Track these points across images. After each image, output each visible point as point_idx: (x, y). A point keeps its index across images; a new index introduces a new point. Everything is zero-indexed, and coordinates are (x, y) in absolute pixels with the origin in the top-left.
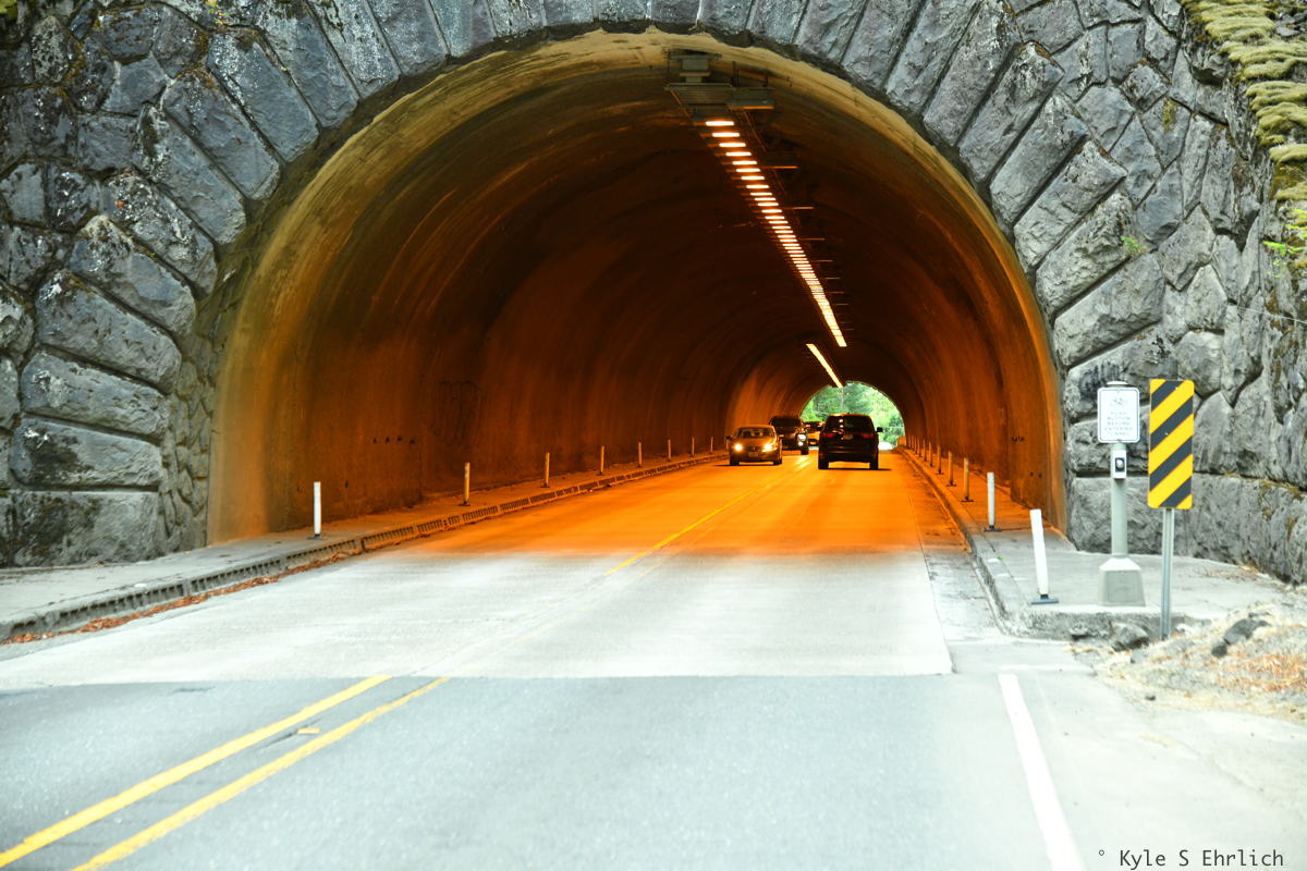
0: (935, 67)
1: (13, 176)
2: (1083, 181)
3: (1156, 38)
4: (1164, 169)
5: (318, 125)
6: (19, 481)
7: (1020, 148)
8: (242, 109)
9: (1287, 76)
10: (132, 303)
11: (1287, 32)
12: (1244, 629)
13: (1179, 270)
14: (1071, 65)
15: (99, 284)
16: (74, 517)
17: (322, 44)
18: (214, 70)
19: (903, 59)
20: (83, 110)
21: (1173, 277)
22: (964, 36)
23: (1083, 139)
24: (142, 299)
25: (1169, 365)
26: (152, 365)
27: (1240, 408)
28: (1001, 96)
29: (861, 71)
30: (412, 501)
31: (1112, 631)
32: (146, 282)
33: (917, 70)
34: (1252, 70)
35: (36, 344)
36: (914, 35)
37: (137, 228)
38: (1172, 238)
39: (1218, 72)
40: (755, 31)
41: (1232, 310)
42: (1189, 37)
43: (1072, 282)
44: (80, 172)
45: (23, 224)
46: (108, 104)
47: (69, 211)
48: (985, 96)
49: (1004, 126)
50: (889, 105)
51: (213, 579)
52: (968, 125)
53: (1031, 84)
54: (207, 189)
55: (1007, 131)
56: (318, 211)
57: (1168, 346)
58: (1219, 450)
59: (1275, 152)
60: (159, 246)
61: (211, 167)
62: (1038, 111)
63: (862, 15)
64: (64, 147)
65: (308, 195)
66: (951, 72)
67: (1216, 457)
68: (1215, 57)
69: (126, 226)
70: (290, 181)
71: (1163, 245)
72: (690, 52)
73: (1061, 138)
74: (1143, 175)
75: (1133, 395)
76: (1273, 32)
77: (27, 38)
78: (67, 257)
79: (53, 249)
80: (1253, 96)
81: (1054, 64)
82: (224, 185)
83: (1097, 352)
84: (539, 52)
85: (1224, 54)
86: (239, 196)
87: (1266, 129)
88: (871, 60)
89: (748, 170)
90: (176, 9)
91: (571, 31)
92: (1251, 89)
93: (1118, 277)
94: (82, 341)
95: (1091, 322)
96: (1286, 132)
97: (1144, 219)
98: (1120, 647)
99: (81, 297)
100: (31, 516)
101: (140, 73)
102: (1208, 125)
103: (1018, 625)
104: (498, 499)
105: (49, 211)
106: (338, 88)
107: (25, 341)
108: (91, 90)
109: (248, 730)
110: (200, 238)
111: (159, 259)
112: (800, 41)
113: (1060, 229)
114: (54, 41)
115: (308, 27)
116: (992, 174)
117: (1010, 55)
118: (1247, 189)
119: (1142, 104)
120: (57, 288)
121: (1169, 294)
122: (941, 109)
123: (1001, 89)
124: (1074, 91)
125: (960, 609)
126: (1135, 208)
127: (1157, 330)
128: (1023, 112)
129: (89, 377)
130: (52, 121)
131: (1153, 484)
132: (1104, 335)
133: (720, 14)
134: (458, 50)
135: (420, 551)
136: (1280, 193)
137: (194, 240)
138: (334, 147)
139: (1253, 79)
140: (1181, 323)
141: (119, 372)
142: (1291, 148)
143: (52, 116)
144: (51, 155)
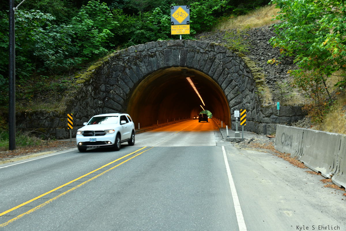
0: (214, 71)
1: (101, 86)
2: (233, 85)
3: (242, 67)
4: (243, 83)
5: (139, 79)
7: (225, 81)
8: (129, 77)
9: (257, 72)
10: (116, 101)
11: (258, 66)
12: (252, 140)
13: (245, 96)
14: (231, 71)
15: (112, 99)
17: (139, 69)
18: (126, 72)
19: (210, 70)
20: (110, 78)
21: (244, 97)
22: (218, 67)
23: (233, 80)
24: (117, 101)
25: (243, 107)
26: (118, 109)
27: (252, 113)
28: (223, 75)
29: (205, 71)
30: (151, 125)
31: (236, 140)
32: (118, 98)
33: (212, 71)
34: (253, 71)
36: (212, 67)
37: (116, 92)
38: (244, 92)
39: (249, 71)
40: (192, 67)
41: (251, 101)
42: (246, 67)
43: (231, 97)
44: (110, 85)
45: (103, 92)
46: (113, 77)
47: (108, 90)
48: (221, 74)
49: (223, 78)
50: (209, 76)
52: (219, 78)
53: (226, 73)
54: (125, 87)
55: (223, 79)
56: (139, 90)
57: (243, 105)
58: (250, 118)
59: (256, 81)
60: (119, 94)
61: (126, 84)
62: (227, 76)
63: (205, 65)
64: (108, 82)
65: (137, 88)
66: (216, 72)
67: (249, 119)
68: (249, 70)
69: (115, 92)
70: (135, 86)
71: (243, 93)
72: (184, 69)
73: (230, 79)
74: (240, 84)
75: (238, 111)
76: (256, 66)
77: (103, 69)
78: (108, 95)
79: (106, 94)
80: (253, 74)
81: (229, 70)
82: (127, 86)
83: (235, 106)
84: (166, 70)
85: (250, 69)
86: (129, 88)
87: (255, 78)
88: (206, 70)
89: (192, 84)
90: (121, 65)
91: (169, 67)
92: (253, 73)
93: (237, 97)
94: (110, 106)
95: (234, 102)
96: (257, 79)
97: (240, 90)
98: (237, 142)
99: (110, 100)
101: (117, 73)
102: (248, 78)
103: (225, 140)
104: (161, 125)
105: (106, 90)
106: (141, 74)
107: (103, 106)
108: (111, 75)
109: (129, 153)
110: (124, 93)
111: (119, 96)
112: (198, 68)
113: (230, 91)
114: (106, 69)
115: (137, 67)
116: (222, 84)
117: (224, 69)
118: (253, 86)
119: (240, 75)
120: (107, 99)
121: (243, 99)
122: (215, 76)
123: (222, 74)
124: (231, 74)
125: (218, 138)
126: (239, 88)
127: (242, 103)
128: (225, 76)
130: (106, 79)
131: (241, 122)
132: (235, 104)
133: (188, 65)
134: (156, 69)
135: (152, 131)
136: (257, 86)
137: (123, 93)
138: (141, 82)
139: (253, 72)
140: (245, 102)
142: (258, 81)
143: (106, 78)
144: (106, 83)
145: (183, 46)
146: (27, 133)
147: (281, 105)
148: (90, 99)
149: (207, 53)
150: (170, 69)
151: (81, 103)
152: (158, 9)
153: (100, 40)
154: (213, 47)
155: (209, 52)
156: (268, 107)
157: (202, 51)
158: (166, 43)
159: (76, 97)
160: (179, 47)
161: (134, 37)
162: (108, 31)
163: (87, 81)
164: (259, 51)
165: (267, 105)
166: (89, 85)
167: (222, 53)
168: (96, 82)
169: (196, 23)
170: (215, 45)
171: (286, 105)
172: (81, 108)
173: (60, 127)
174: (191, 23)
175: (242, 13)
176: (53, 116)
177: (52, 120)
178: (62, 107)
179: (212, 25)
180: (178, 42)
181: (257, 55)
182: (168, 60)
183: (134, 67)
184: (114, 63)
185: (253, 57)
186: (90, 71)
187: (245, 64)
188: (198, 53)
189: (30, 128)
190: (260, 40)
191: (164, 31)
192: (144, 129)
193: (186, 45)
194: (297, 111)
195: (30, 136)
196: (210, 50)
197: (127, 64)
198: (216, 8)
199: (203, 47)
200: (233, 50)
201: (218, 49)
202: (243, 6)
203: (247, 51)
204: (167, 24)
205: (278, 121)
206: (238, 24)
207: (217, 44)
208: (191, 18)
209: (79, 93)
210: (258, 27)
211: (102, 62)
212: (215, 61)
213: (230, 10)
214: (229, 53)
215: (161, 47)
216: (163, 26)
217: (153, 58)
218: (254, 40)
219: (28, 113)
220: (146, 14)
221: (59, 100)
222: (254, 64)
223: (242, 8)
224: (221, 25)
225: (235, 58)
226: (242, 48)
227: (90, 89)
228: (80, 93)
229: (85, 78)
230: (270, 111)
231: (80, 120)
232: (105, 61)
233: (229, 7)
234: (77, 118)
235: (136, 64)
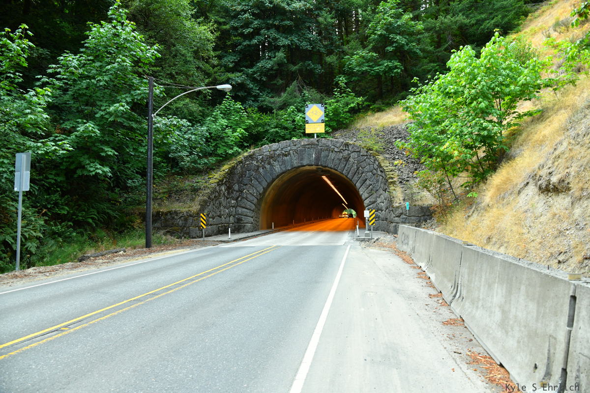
0: (349, 170)
1: (235, 185)
2: (367, 184)
3: (376, 166)
4: (377, 183)
5: (272, 178)
6: (235, 223)
7: (359, 180)
8: (263, 176)
9: (391, 171)
10: (249, 201)
11: (391, 166)
12: (377, 239)
14: (365, 170)
15: (245, 198)
16: (242, 227)
17: (273, 168)
18: (259, 172)
19: (345, 169)
20: (243, 177)
21: (378, 196)
22: (352, 166)
23: (367, 179)
24: (251, 200)
25: (378, 207)
26: (252, 208)
28: (357, 174)
29: (340, 171)
30: (286, 225)
31: (365, 240)
32: (251, 198)
33: (347, 170)
35: (238, 206)
36: (346, 166)
37: (250, 191)
38: (378, 191)
39: (383, 171)
40: (327, 166)
41: (384, 200)
42: (379, 166)
43: (366, 197)
44: (243, 185)
45: (236, 191)
46: (246, 176)
47: (241, 189)
48: (355, 174)
50: (344, 175)
51: (259, 234)
52: (353, 177)
53: (361, 172)
54: (258, 186)
55: (358, 178)
56: (273, 189)
57: (377, 205)
59: (389, 181)
61: (259, 184)
62: (362, 175)
63: (340, 164)
64: (241, 182)
65: (271, 187)
66: (351, 171)
67: (383, 219)
68: (382, 169)
69: (248, 191)
70: (269, 185)
72: (319, 168)
73: (364, 179)
74: (374, 183)
75: (368, 211)
76: (389, 166)
77: (237, 169)
78: (241, 195)
79: (239, 194)
80: (386, 174)
81: (363, 170)
82: (260, 186)
83: (369, 206)
84: (300, 169)
86: (262, 187)
87: (388, 178)
88: (341, 169)
89: (329, 182)
90: (254, 164)
91: (304, 166)
93: (371, 196)
94: (243, 205)
95: (368, 202)
96: (390, 178)
97: (374, 189)
98: (365, 242)
99: (243, 200)
100: (237, 227)
101: (250, 172)
102: (381, 177)
103: (355, 240)
104: (298, 225)
105: (239, 189)
106: (275, 174)
107: (236, 205)
108: (244, 174)
109: (258, 251)
110: (258, 192)
111: (253, 195)
112: (332, 167)
113: (364, 190)
114: (240, 169)
115: (271, 166)
116: (356, 183)
117: (358, 169)
118: (386, 186)
119: (374, 175)
120: (240, 199)
121: (378, 198)
122: (350, 175)
124: (366, 173)
125: (350, 238)
127: (376, 203)
128: (360, 176)
129: (244, 210)
131: (370, 222)
133: (322, 164)
134: (290, 169)
135: (285, 231)
136: (389, 186)
138: (274, 181)
139: (387, 172)
140: (379, 202)
141: (248, 209)
142: (391, 180)
143: (239, 178)
144: (239, 182)
145: (317, 145)
146: (162, 232)
147: (410, 205)
148: (223, 198)
149: (341, 152)
150: (304, 168)
151: (214, 203)
152: (292, 108)
153: (234, 139)
154: (348, 146)
155: (344, 150)
156: (398, 207)
157: (336, 150)
158: (300, 142)
159: (210, 196)
160: (313, 146)
161: (269, 135)
162: (242, 130)
163: (220, 181)
164: (394, 149)
165: (397, 205)
166: (222, 184)
167: (356, 152)
168: (230, 182)
169: (333, 121)
170: (350, 144)
171: (415, 205)
172: (214, 207)
173: (193, 226)
174: (327, 121)
175: (379, 110)
176: (187, 215)
177: (186, 220)
178: (195, 207)
179: (348, 122)
180: (312, 141)
181: (391, 153)
182: (302, 159)
183: (268, 167)
184: (247, 163)
185: (387, 156)
186: (224, 170)
187: (379, 163)
188: (332, 152)
189: (166, 226)
190: (396, 138)
191: (298, 129)
192: (278, 229)
193: (320, 143)
194: (426, 211)
195: (165, 234)
196: (344, 148)
197: (261, 163)
198: (352, 105)
199: (337, 146)
200: (367, 149)
201: (353, 147)
202: (380, 103)
203: (382, 150)
204: (301, 123)
205: (407, 221)
206: (375, 121)
207: (351, 143)
208: (327, 116)
209: (212, 193)
210: (395, 125)
211: (235, 162)
212: (350, 160)
213: (369, 106)
214: (363, 152)
215: (295, 146)
216: (298, 125)
217: (286, 157)
218: (389, 139)
219: (162, 212)
220: (281, 112)
221: (193, 200)
222: (388, 163)
223: (380, 105)
224: (357, 122)
225: (369, 157)
226: (376, 147)
227: (223, 189)
228: (214, 193)
229: (218, 177)
230: (400, 211)
231: (213, 219)
232: (239, 160)
233: (366, 103)
234: (210, 218)
235: (269, 163)
